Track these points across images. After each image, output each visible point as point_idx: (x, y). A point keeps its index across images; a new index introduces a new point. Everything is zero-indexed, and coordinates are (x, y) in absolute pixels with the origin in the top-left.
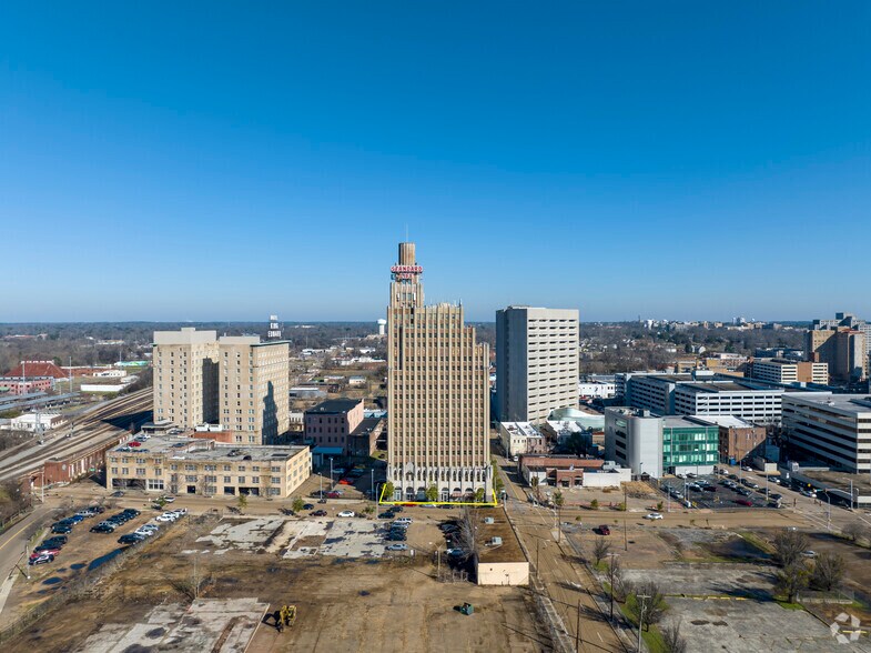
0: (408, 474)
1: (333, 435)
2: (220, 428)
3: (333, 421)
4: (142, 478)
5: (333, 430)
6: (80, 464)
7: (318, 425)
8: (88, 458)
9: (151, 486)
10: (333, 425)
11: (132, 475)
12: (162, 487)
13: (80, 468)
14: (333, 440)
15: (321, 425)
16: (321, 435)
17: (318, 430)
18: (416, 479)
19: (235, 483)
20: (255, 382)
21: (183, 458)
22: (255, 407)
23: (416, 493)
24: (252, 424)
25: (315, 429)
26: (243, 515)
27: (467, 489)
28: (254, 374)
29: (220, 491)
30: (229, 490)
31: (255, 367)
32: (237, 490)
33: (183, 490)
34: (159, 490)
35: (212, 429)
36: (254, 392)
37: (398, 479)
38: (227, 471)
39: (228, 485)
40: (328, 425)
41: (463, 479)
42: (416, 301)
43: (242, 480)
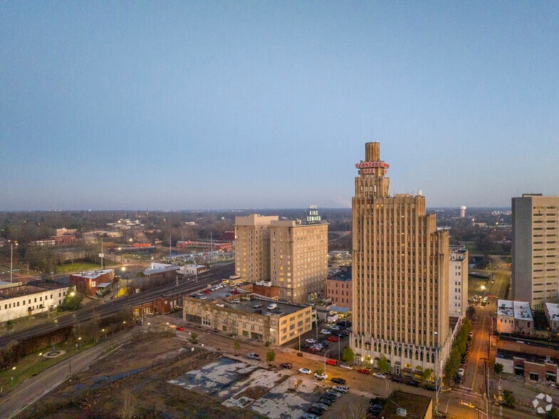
0: (366, 343)
2: (270, 284)
3: (345, 286)
5: (345, 293)
7: (335, 289)
9: (204, 323)
10: (345, 290)
12: (209, 324)
15: (337, 288)
16: (337, 295)
18: (373, 349)
19: (248, 329)
20: (291, 253)
21: (222, 306)
22: (291, 271)
23: (372, 362)
24: (290, 283)
25: (333, 291)
26: (236, 356)
27: (418, 367)
28: (291, 248)
29: (240, 333)
30: (245, 333)
31: (291, 242)
32: (250, 333)
33: (220, 328)
34: (208, 326)
35: (265, 284)
36: (291, 260)
37: (358, 346)
38: (244, 319)
39: (244, 330)
40: (342, 289)
41: (414, 357)
42: (377, 192)
43: (253, 328)
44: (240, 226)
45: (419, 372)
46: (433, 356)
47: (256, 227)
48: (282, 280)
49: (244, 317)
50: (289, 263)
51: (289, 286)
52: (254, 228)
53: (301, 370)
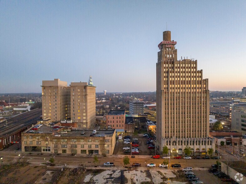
0: (173, 142)
1: (119, 124)
2: (71, 121)
3: (118, 118)
4: (40, 146)
5: (119, 122)
6: (9, 138)
7: (112, 120)
8: (13, 136)
9: (44, 150)
10: (119, 120)
11: (35, 144)
12: (49, 150)
13: (9, 141)
14: (119, 126)
15: (114, 120)
16: (114, 124)
17: (112, 122)
18: (177, 144)
19: (86, 148)
20: (86, 102)
21: (60, 136)
22: (86, 112)
23: (177, 151)
24: (85, 120)
25: (111, 121)
26: (97, 167)
27: (203, 149)
28: (86, 98)
29: (79, 152)
30: (83, 151)
31: (86, 95)
32: (87, 151)
33: (60, 152)
34: (48, 152)
35: (68, 122)
36: (86, 106)
37: (168, 145)
38: (82, 142)
39: (83, 149)
40: (116, 120)
41: (201, 144)
42: (174, 58)
43: (90, 146)
44: (46, 87)
45: (204, 151)
46: (211, 141)
47: (59, 87)
48: (79, 118)
49: (82, 140)
50: (84, 107)
51: (85, 121)
52: (58, 88)
53: (148, 165)
